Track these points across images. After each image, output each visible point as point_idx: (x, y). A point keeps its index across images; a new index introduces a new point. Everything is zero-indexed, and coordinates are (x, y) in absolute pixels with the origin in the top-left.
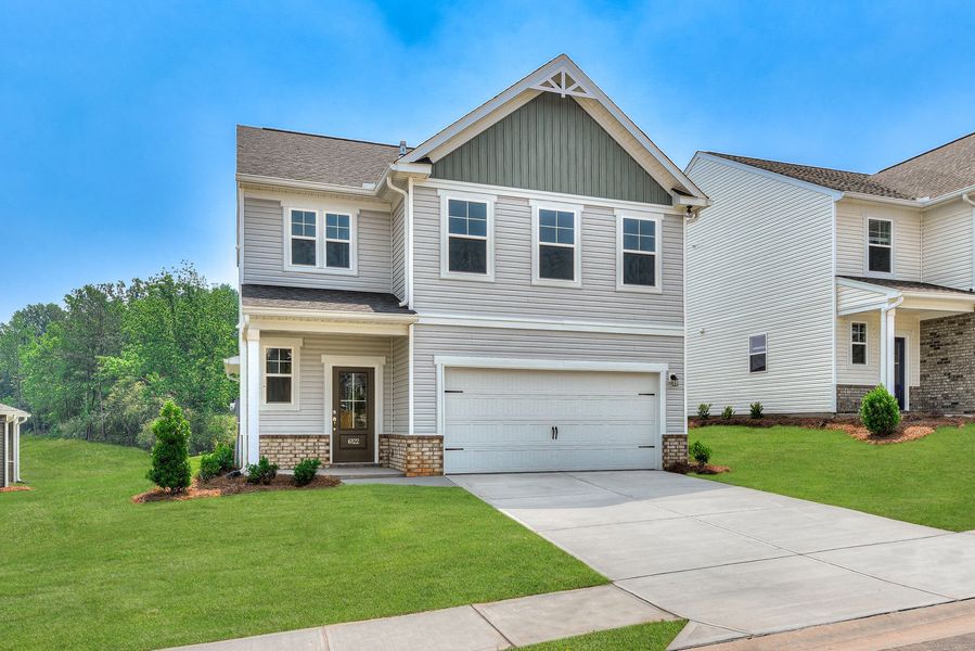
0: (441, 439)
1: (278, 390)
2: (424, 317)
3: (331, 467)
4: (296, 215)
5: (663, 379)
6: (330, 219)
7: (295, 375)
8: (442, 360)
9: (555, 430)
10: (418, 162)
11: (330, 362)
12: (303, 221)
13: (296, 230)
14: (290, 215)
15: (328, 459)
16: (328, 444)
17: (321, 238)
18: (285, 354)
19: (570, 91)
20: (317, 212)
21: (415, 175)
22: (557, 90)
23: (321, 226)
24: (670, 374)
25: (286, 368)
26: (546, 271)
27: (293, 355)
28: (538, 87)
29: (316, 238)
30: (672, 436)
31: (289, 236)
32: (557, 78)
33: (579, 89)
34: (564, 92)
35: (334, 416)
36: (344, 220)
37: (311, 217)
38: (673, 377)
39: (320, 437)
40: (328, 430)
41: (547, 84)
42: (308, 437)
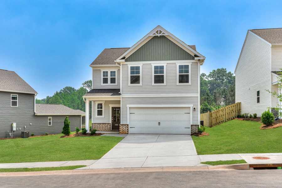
0: (128, 125)
1: (100, 113)
2: (123, 95)
3: (111, 131)
4: (104, 72)
5: (191, 109)
6: (111, 72)
7: (103, 109)
8: (129, 106)
9: (159, 123)
10: (121, 59)
11: (111, 106)
12: (105, 73)
13: (104, 76)
14: (102, 72)
15: (110, 129)
16: (110, 125)
17: (109, 77)
18: (101, 104)
19: (161, 35)
20: (108, 71)
21: (122, 62)
22: (157, 35)
23: (109, 74)
24: (194, 107)
25: (101, 108)
26: (156, 82)
27: (103, 105)
28: (152, 35)
29: (108, 77)
30: (194, 125)
31: (102, 77)
32: (157, 32)
33: (164, 33)
34: (159, 35)
35: (112, 119)
36: (114, 72)
37: (107, 72)
38: (194, 108)
39: (108, 124)
40: (111, 122)
41: (154, 34)
42: (106, 124)
